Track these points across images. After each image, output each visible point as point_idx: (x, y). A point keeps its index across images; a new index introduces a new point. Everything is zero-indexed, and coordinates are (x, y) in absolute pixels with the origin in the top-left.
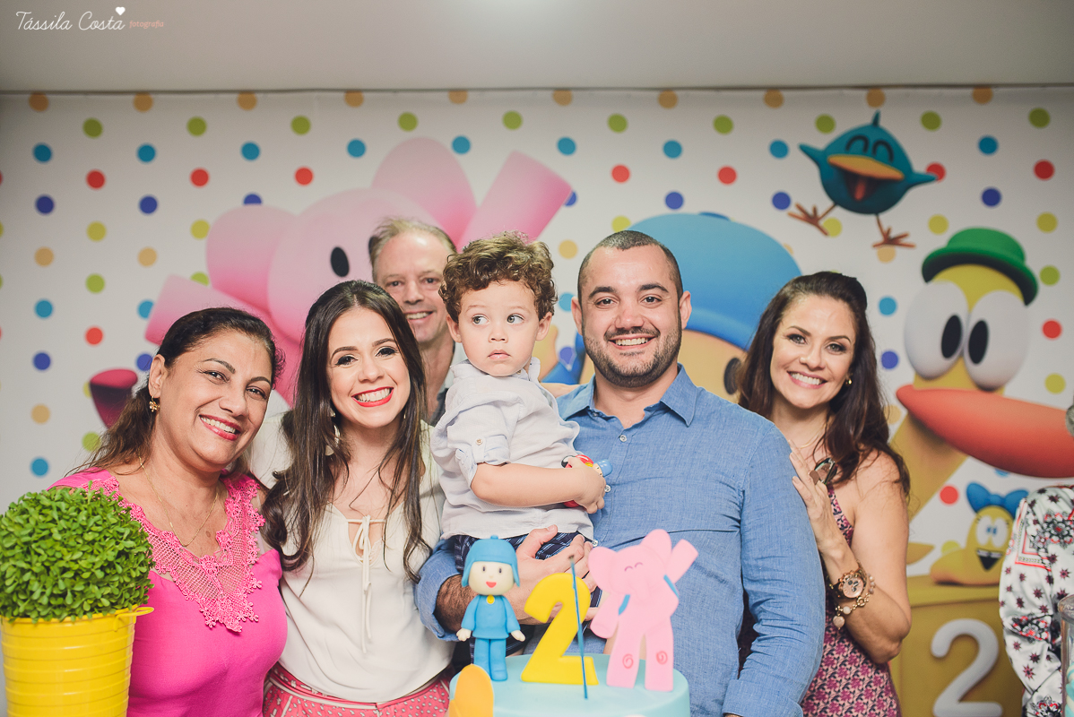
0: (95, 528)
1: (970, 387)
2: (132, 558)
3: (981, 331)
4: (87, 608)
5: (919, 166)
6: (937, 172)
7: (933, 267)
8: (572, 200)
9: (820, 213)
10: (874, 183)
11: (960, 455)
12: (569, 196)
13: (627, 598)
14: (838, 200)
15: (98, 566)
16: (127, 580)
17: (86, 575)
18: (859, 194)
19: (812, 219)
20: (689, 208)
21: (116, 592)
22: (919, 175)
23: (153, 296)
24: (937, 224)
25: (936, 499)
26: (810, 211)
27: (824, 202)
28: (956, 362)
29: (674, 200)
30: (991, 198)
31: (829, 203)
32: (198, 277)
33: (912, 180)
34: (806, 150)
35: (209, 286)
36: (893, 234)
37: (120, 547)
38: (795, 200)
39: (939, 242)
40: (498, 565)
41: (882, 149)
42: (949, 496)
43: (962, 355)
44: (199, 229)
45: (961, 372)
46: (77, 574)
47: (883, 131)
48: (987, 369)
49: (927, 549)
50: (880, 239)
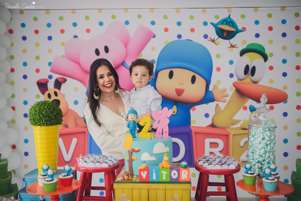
0: (52, 108)
1: (251, 82)
2: (59, 114)
3: (254, 68)
4: (51, 124)
5: (240, 28)
6: (244, 29)
7: (242, 53)
8: (154, 36)
9: (215, 40)
10: (229, 32)
11: (248, 99)
12: (154, 35)
13: (159, 121)
14: (219, 37)
15: (53, 115)
16: (59, 119)
17: (51, 117)
18: (225, 35)
19: (213, 41)
20: (183, 38)
21: (57, 121)
22: (239, 30)
23: (52, 61)
24: (244, 42)
25: (242, 109)
26: (213, 39)
27: (216, 37)
28: (247, 76)
29: (179, 36)
30: (257, 35)
31: (218, 37)
32: (63, 56)
33: (238, 31)
34: (212, 24)
35: (65, 58)
36: (233, 45)
37: (57, 112)
38: (209, 36)
39: (244, 47)
40: (134, 114)
41: (231, 23)
42: (245, 108)
43: (249, 74)
44: (62, 44)
45: (249, 79)
46: (49, 117)
47: (231, 19)
48: (255, 78)
49: (239, 121)
50: (230, 46)
